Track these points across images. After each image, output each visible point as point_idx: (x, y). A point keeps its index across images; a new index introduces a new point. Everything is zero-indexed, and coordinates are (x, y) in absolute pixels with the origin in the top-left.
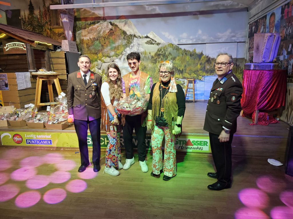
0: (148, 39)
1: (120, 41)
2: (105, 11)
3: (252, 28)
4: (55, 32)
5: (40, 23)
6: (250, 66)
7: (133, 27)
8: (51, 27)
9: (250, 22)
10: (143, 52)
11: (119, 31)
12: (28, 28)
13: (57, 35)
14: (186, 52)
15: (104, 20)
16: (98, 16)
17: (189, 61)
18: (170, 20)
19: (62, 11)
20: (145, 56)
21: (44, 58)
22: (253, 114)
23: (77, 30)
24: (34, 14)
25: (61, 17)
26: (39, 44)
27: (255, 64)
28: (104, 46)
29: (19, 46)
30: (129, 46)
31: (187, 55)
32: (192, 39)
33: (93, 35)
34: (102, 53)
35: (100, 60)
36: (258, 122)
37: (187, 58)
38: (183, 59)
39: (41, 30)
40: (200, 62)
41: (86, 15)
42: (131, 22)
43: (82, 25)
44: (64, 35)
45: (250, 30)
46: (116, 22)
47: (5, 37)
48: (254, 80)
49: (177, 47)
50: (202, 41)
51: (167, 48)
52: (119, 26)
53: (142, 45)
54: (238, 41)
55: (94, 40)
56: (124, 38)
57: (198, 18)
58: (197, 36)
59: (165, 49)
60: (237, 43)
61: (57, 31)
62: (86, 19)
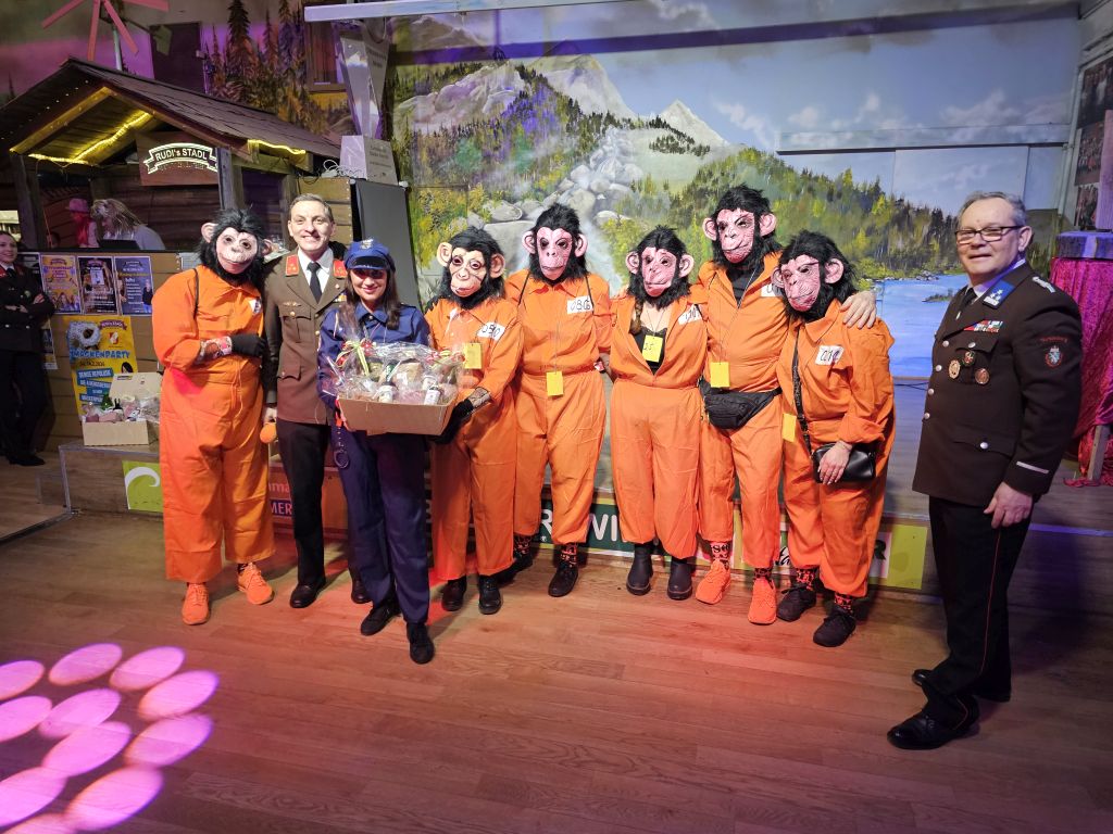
0: (662, 133)
1: (554, 140)
2: (504, 26)
3: (1095, 87)
4: (319, 107)
5: (267, 73)
6: (1080, 243)
7: (607, 84)
8: (305, 87)
9: (1087, 64)
10: (640, 182)
11: (551, 100)
12: (226, 90)
13: (326, 115)
14: (810, 183)
15: (495, 59)
16: (474, 45)
17: (820, 219)
18: (754, 53)
19: (348, 27)
20: (645, 199)
21: (277, 202)
22: (1086, 442)
23: (396, 97)
24: (249, 39)
25: (340, 49)
26: (264, 151)
27: (1102, 235)
28: (493, 160)
29: (194, 157)
30: (588, 157)
31: (814, 195)
32: (836, 133)
33: (455, 115)
34: (486, 186)
35: (475, 212)
36: (1102, 474)
37: (815, 206)
38: (798, 209)
39: (271, 98)
40: (867, 224)
41: (433, 40)
42: (600, 66)
43: (414, 81)
44: (351, 117)
45: (1084, 96)
46: (542, 66)
47: (146, 123)
48: (1095, 301)
49: (776, 161)
50: (879, 139)
51: (735, 167)
52: (551, 82)
53: (635, 154)
54: (1032, 141)
55: (459, 134)
56: (568, 129)
57: (866, 49)
58: (858, 120)
59: (728, 169)
60: (1027, 148)
61: (323, 100)
62: (430, 57)
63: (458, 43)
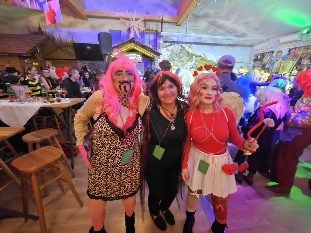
0: (202, 58)
1: (185, 57)
2: (179, 38)
3: (257, 56)
11: (185, 51)
15: (177, 43)
16: (173, 41)
28: (175, 60)
45: (255, 57)
46: (184, 45)
52: (186, 48)
55: (170, 55)
56: (188, 56)
57: (228, 48)
62: (166, 42)
63: (171, 40)
